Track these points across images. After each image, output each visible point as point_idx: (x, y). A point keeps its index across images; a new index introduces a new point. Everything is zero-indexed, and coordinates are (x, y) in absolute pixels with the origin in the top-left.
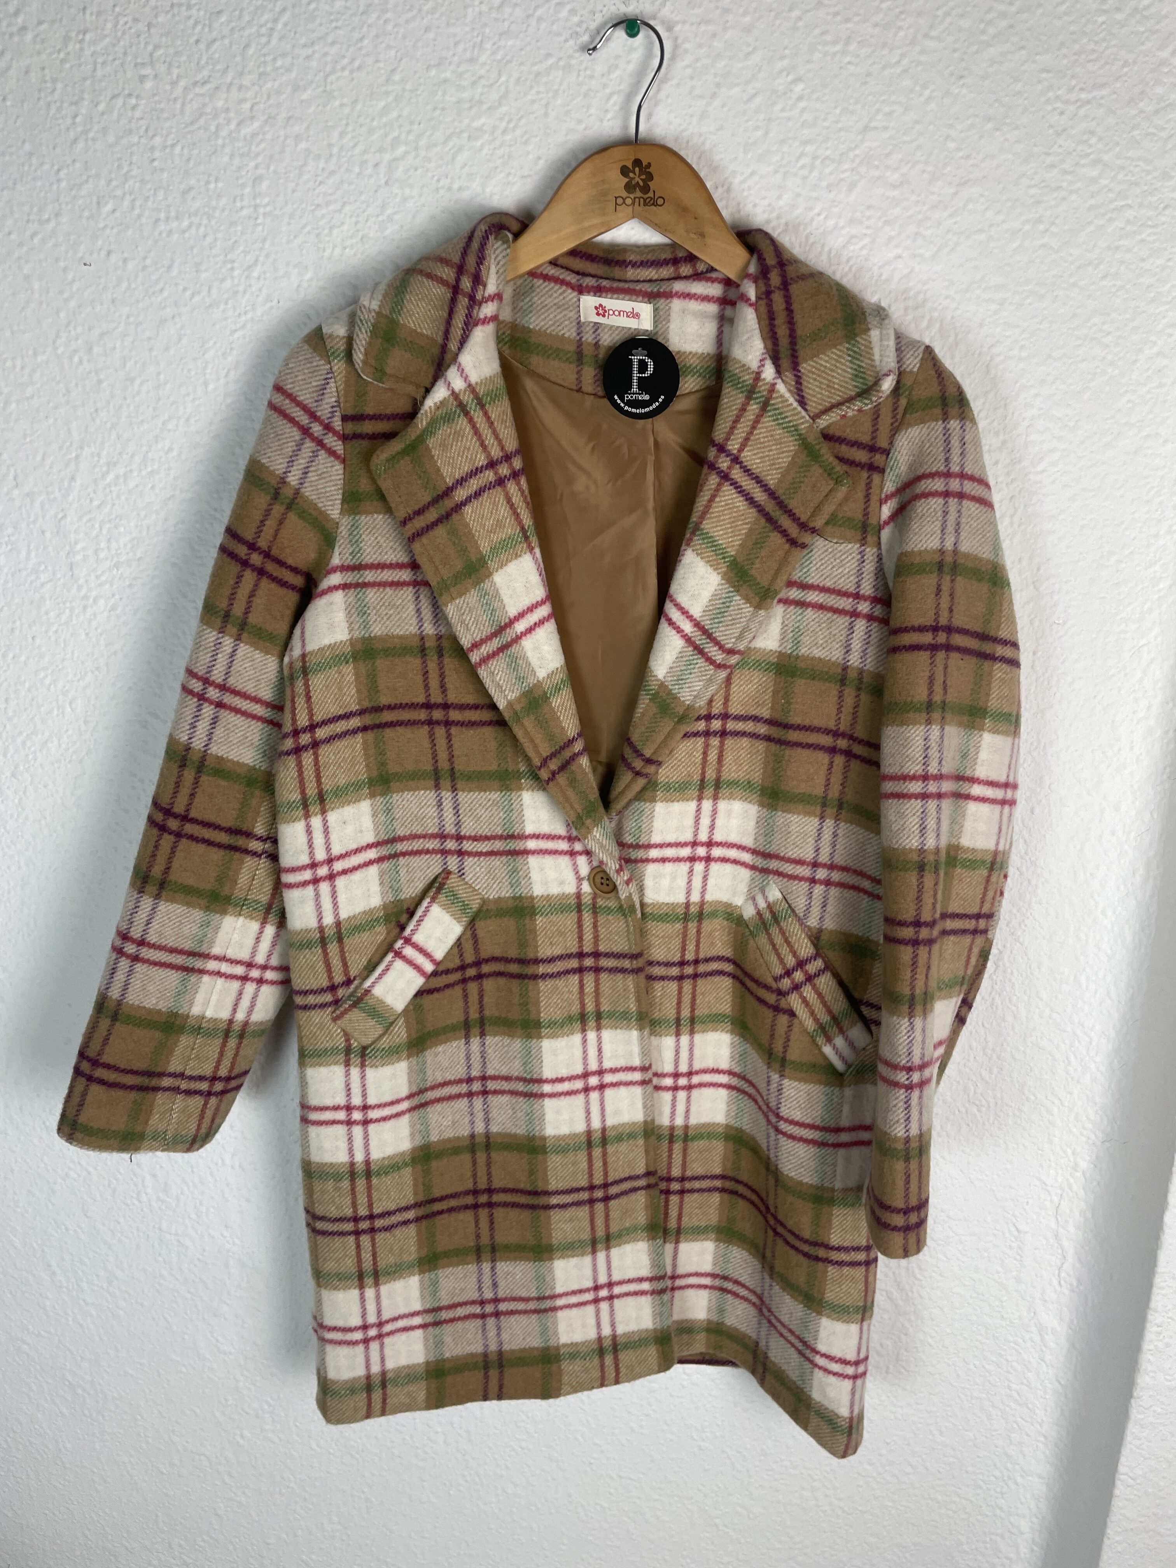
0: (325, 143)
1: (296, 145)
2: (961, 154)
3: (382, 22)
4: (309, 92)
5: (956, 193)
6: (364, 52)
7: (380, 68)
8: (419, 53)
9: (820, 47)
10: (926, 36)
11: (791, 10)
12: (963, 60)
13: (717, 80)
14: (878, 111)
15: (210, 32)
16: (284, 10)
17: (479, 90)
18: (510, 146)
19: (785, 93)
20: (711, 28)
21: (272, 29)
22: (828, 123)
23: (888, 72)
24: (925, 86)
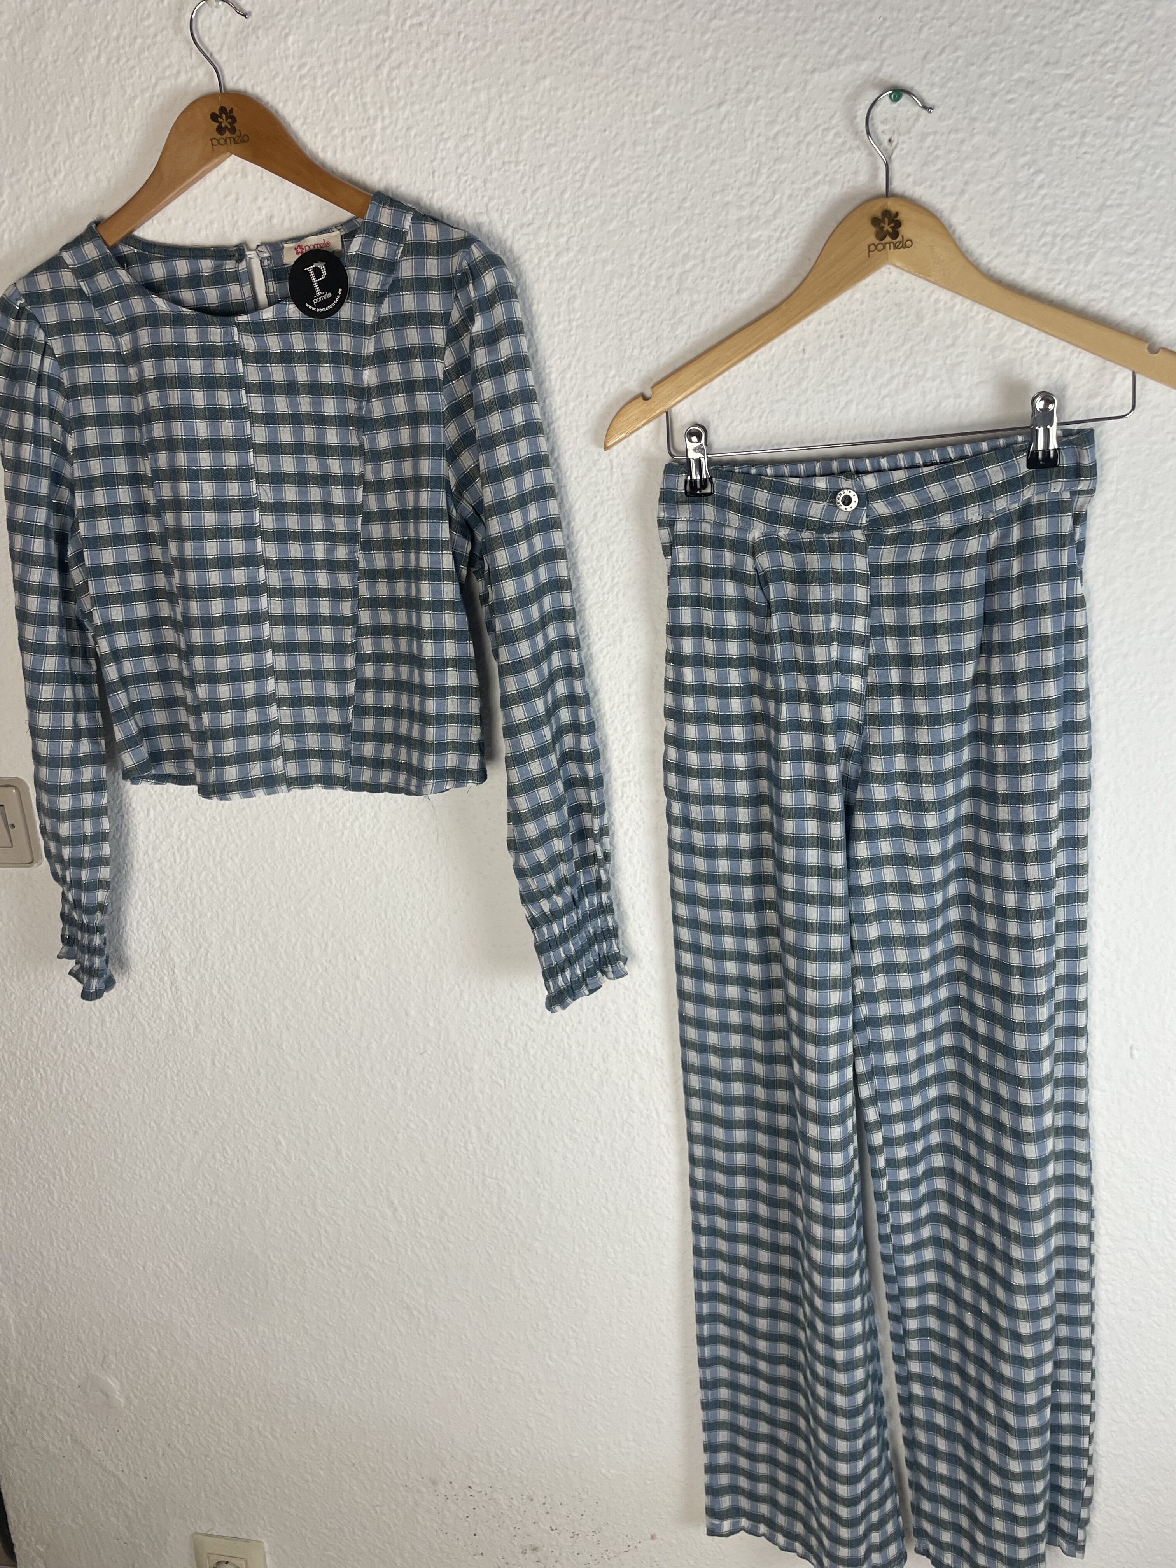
0: (627, 264)
1: (603, 268)
3: (675, 160)
4: (615, 223)
6: (660, 186)
7: (673, 199)
8: (706, 182)
9: (1058, 142)
10: (1156, 123)
11: (1031, 113)
14: (1113, 191)
15: (534, 182)
16: (594, 158)
17: (757, 208)
18: (783, 251)
19: (1027, 185)
20: (960, 136)
21: (584, 175)
22: (1067, 206)
23: (1120, 158)
24: (1155, 166)
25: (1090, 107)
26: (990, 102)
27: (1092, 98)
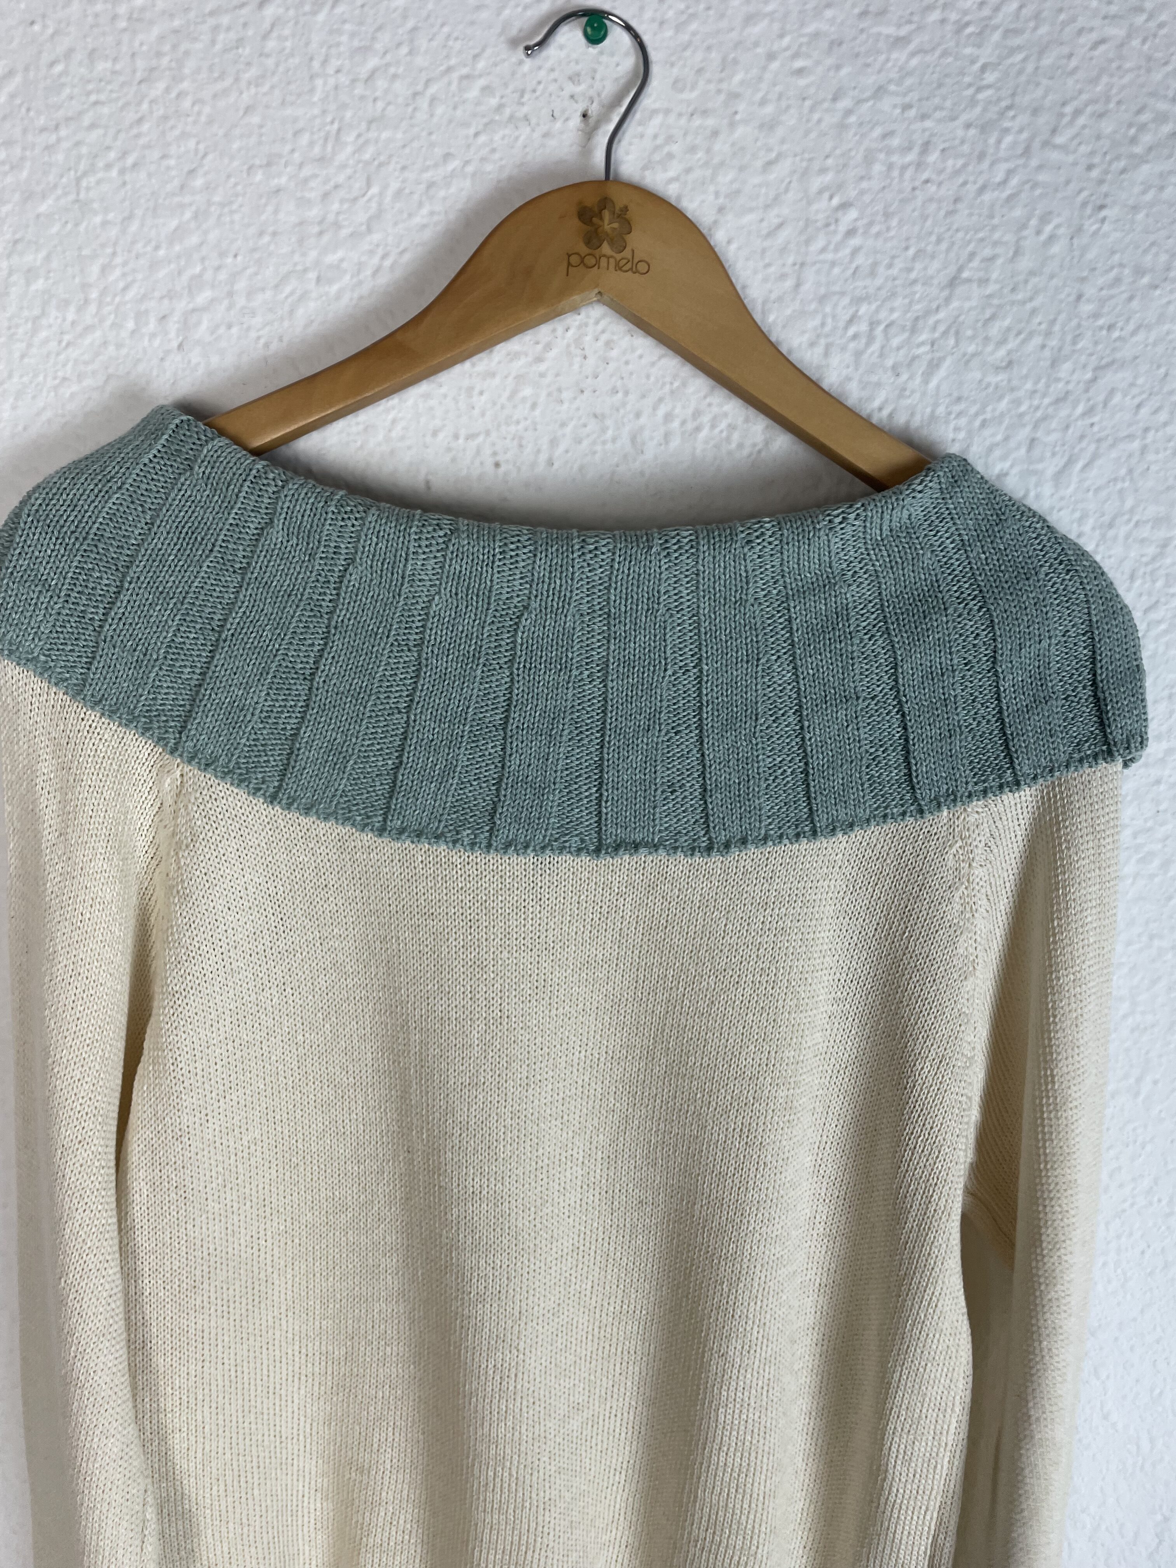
0: (77, 280)
1: (28, 283)
2: (1101, 322)
3: (173, 95)
4: (50, 201)
5: (1094, 380)
6: (142, 141)
7: (168, 168)
8: (236, 146)
9: (882, 156)
10: (1046, 144)
11: (835, 99)
12: (1101, 182)
13: (721, 200)
14: (972, 255)
17: (336, 206)
19: (827, 225)
20: (710, 122)
22: (895, 271)
23: (987, 197)
24: (1045, 219)
25: (937, 100)
26: (764, 68)
27: (940, 85)
